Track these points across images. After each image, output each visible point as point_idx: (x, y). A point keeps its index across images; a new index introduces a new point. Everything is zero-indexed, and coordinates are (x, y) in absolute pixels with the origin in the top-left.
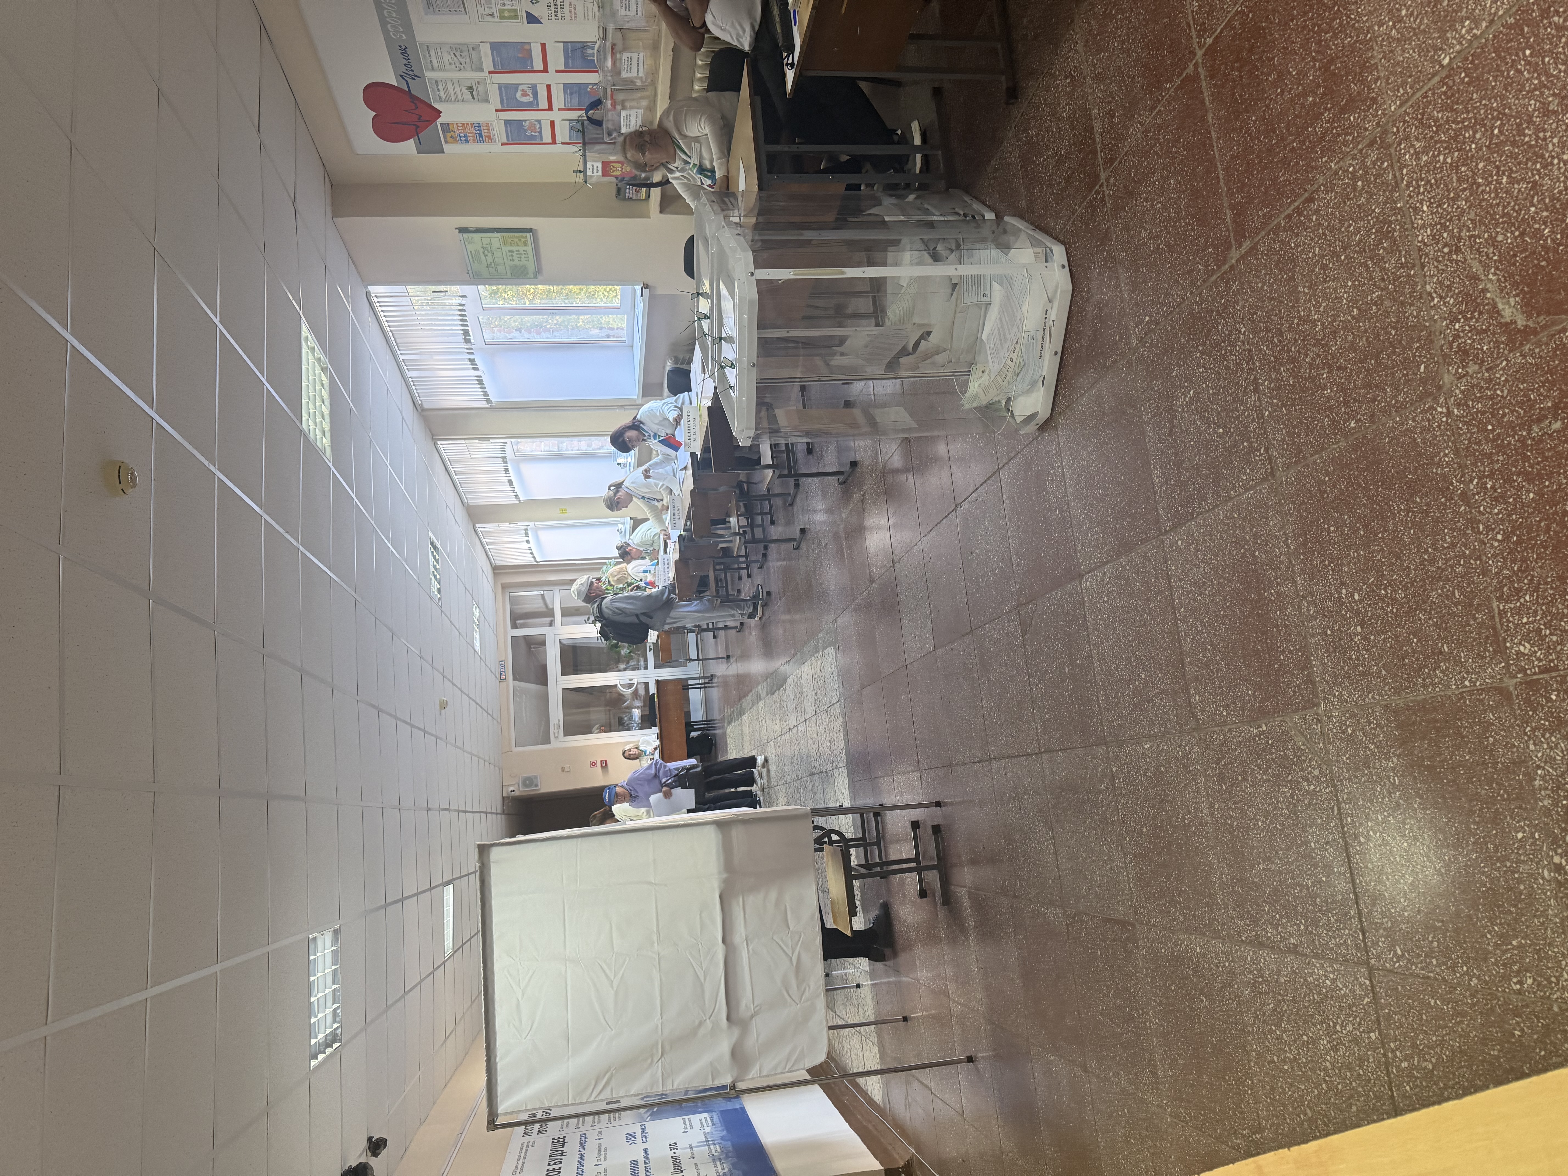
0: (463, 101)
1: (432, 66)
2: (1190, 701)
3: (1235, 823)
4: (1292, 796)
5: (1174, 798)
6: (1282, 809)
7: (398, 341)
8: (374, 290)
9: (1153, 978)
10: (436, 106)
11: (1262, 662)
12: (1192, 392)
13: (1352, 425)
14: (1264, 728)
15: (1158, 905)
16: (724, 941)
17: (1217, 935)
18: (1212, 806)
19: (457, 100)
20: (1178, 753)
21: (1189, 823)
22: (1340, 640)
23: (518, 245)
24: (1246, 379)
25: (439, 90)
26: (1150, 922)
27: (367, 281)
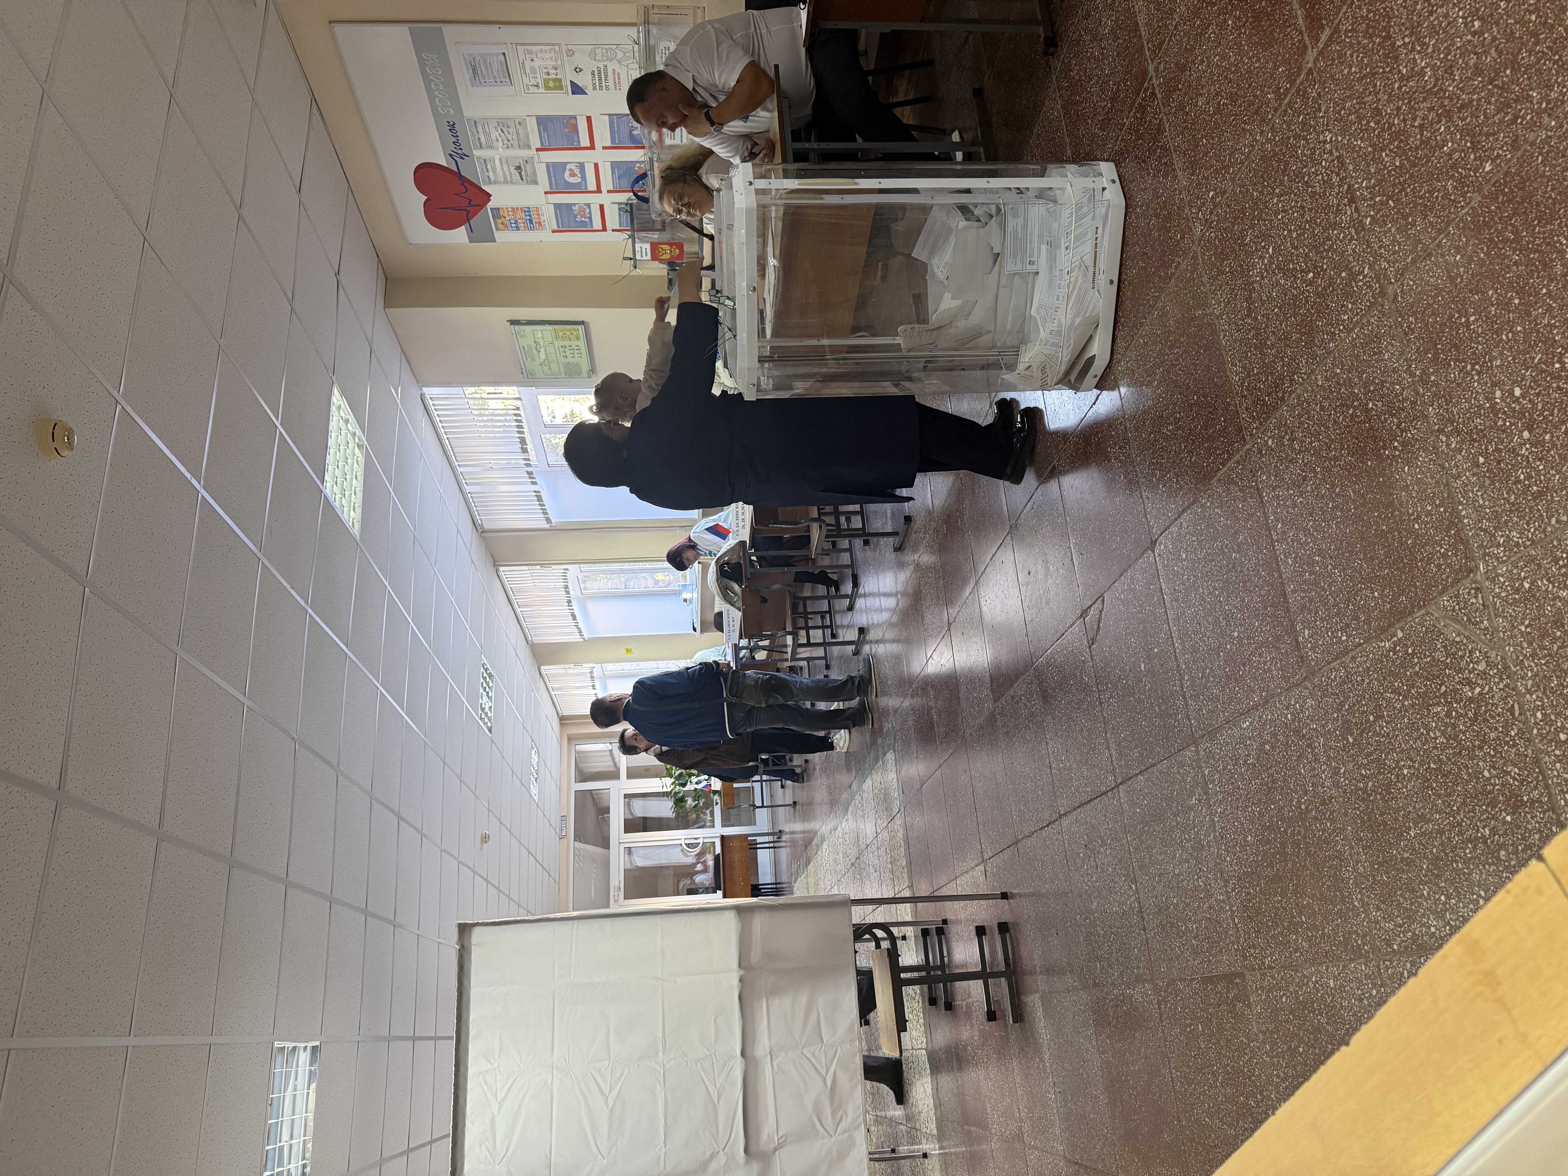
0: (512, 182)
1: (480, 143)
2: (1297, 640)
3: (1370, 784)
4: (1448, 715)
5: (1285, 780)
6: (1436, 738)
7: (456, 450)
8: (429, 391)
9: (1273, 1044)
10: (486, 188)
11: (1389, 545)
12: (1271, 250)
13: (1488, 168)
14: (1400, 634)
15: (1273, 936)
16: (743, 1054)
17: (1357, 954)
18: (1336, 772)
19: (506, 182)
20: (1286, 718)
21: (1307, 808)
22: (1499, 462)
23: (570, 340)
24: (1338, 194)
25: (488, 171)
26: (1263, 963)
27: (421, 382)
